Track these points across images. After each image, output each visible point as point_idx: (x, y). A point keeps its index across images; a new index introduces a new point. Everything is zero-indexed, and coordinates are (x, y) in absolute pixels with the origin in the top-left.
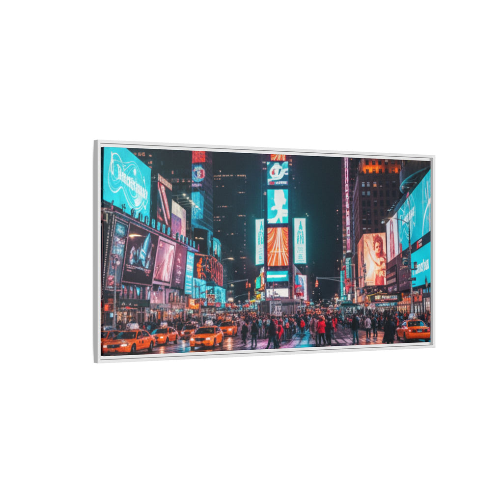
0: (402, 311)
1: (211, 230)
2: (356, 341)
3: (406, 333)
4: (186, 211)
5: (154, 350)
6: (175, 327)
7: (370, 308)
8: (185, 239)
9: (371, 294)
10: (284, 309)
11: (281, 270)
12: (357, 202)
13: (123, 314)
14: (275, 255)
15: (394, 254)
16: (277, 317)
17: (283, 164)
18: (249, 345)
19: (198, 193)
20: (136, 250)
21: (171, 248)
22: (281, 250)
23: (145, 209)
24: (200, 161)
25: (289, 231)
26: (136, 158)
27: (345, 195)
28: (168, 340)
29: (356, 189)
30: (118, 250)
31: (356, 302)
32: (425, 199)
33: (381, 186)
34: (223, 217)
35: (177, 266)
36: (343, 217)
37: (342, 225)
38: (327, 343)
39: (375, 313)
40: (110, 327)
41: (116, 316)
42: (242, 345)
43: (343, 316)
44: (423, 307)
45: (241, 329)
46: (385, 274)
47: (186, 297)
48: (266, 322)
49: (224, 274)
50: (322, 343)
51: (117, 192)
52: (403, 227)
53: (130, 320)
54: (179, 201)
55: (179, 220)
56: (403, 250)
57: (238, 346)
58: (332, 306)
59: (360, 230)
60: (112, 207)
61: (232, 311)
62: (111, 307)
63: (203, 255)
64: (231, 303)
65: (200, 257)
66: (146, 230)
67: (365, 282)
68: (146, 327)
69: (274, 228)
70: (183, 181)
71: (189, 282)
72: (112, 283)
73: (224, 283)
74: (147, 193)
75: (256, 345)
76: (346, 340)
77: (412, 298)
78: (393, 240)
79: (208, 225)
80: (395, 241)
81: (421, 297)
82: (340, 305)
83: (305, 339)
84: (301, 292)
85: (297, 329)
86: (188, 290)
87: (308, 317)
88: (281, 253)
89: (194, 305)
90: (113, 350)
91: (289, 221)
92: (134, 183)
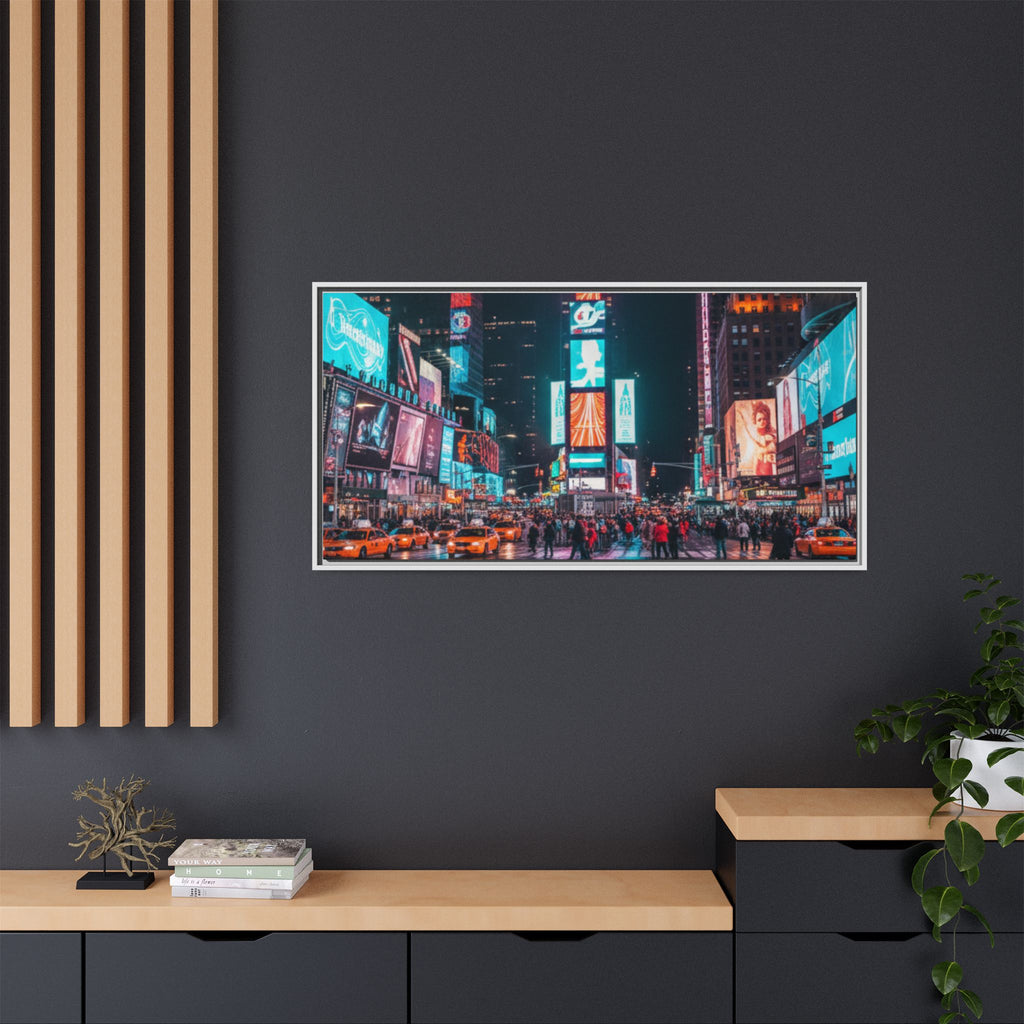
0: (806, 514)
1: (480, 397)
2: (722, 555)
3: (814, 546)
4: (443, 372)
5: (393, 555)
6: (425, 527)
7: (748, 508)
8: (440, 409)
9: (749, 487)
10: (598, 506)
11: (592, 452)
12: (723, 355)
13: (348, 508)
14: (584, 431)
15: (790, 429)
16: (587, 518)
17: (597, 304)
18: (540, 554)
19: (461, 348)
20: (367, 423)
21: (420, 421)
22: (593, 424)
23: (380, 370)
24: (463, 305)
25: (606, 397)
26: (366, 304)
27: (702, 346)
28: (414, 542)
29: (721, 335)
30: (340, 424)
31: (721, 499)
32: (848, 348)
33: (767, 331)
34: (500, 379)
35: (429, 446)
36: (699, 377)
37: (697, 388)
38: (670, 555)
39: (757, 516)
40: (329, 523)
41: (338, 510)
42: (529, 554)
43: (699, 519)
44: (845, 508)
45: (528, 533)
46: (775, 459)
47: (441, 487)
48: (568, 524)
49: (500, 457)
50: (663, 555)
51: (339, 348)
52: (809, 389)
53: (358, 516)
54: (431, 358)
55: (432, 384)
56: (808, 423)
57: (523, 555)
58: (680, 503)
59: (730, 394)
60: (332, 369)
61: (513, 507)
62: (331, 498)
63: (468, 431)
64: (512, 496)
65: (463, 433)
66: (382, 397)
67: (739, 470)
68: (381, 524)
69: (582, 394)
70: (437, 333)
71: (445, 467)
72: (332, 466)
73: (500, 470)
74: (383, 349)
75: (552, 555)
76: (704, 553)
77: (824, 495)
78: (790, 410)
79: (475, 390)
80: (792, 409)
81: (840, 495)
82: (693, 503)
83: (633, 550)
84: (626, 483)
85: (619, 535)
86: (445, 477)
87: (639, 519)
88: (594, 429)
89: (453, 497)
90: (332, 553)
91: (606, 383)
92: (364, 336)
